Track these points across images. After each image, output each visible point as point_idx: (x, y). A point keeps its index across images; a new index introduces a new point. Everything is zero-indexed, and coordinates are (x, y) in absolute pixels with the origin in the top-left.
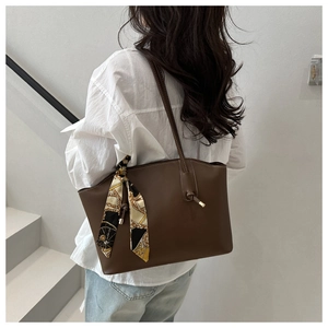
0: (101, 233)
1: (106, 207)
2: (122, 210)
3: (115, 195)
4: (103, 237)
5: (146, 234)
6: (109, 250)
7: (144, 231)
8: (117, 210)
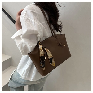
0: (40, 64)
1: (40, 55)
2: (45, 54)
3: (42, 51)
4: (41, 65)
5: (53, 59)
6: (44, 68)
7: (52, 58)
8: (43, 55)
